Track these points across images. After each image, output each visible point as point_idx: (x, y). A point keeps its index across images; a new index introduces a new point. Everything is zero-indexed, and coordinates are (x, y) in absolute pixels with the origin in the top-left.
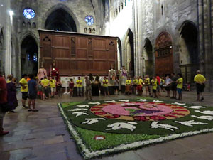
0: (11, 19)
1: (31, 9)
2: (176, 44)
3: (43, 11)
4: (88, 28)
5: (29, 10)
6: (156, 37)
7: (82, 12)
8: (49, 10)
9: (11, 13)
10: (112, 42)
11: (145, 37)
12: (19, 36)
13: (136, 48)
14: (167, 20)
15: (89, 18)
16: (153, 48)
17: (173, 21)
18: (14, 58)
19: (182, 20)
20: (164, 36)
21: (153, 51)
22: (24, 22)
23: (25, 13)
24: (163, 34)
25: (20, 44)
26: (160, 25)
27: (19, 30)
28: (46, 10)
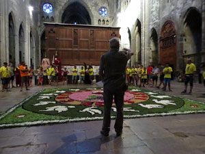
0: (31, 14)
1: (49, 3)
2: (181, 33)
3: (60, 5)
4: (102, 20)
5: (48, 5)
6: (161, 26)
7: (96, 5)
8: (66, 4)
9: (31, 9)
10: (114, 33)
11: (151, 27)
12: (39, 29)
13: (143, 38)
14: (173, 7)
15: (103, 10)
16: (159, 38)
17: (178, 9)
18: (34, 49)
19: (187, 7)
20: (169, 25)
21: (158, 41)
22: (43, 17)
23: (44, 8)
24: (168, 23)
25: (40, 37)
26: (166, 14)
27: (39, 24)
28: (63, 4)
